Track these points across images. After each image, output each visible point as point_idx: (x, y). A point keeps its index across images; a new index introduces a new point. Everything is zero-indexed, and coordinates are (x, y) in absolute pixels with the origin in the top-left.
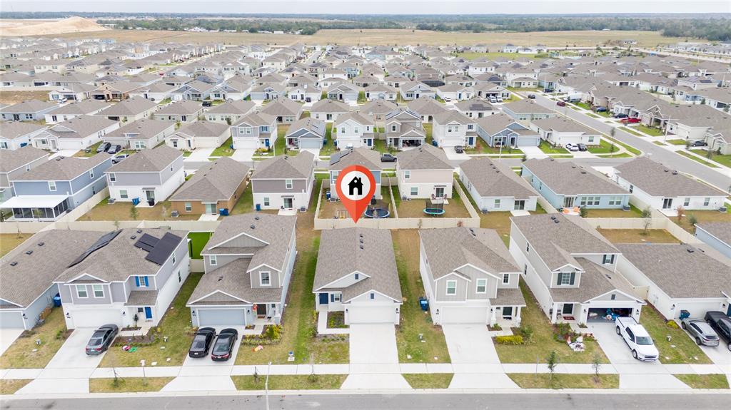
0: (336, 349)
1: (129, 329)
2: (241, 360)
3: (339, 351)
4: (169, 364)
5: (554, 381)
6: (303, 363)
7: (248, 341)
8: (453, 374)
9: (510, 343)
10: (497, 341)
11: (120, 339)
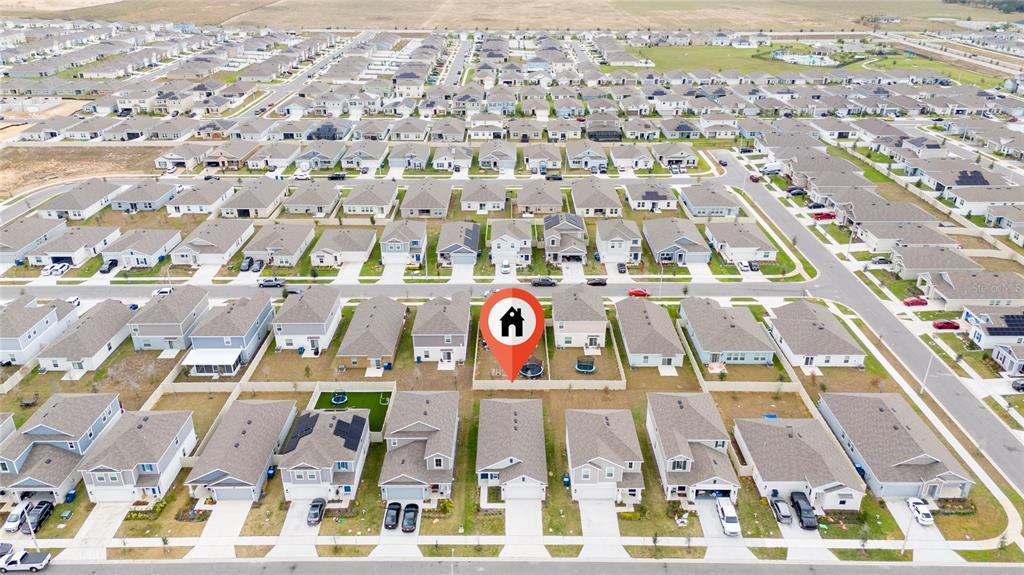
0: (495, 522)
1: (333, 501)
2: (424, 531)
3: (496, 524)
4: (370, 534)
5: (657, 552)
6: (470, 534)
7: (427, 515)
8: (582, 546)
9: (630, 519)
10: (621, 517)
11: (328, 510)
